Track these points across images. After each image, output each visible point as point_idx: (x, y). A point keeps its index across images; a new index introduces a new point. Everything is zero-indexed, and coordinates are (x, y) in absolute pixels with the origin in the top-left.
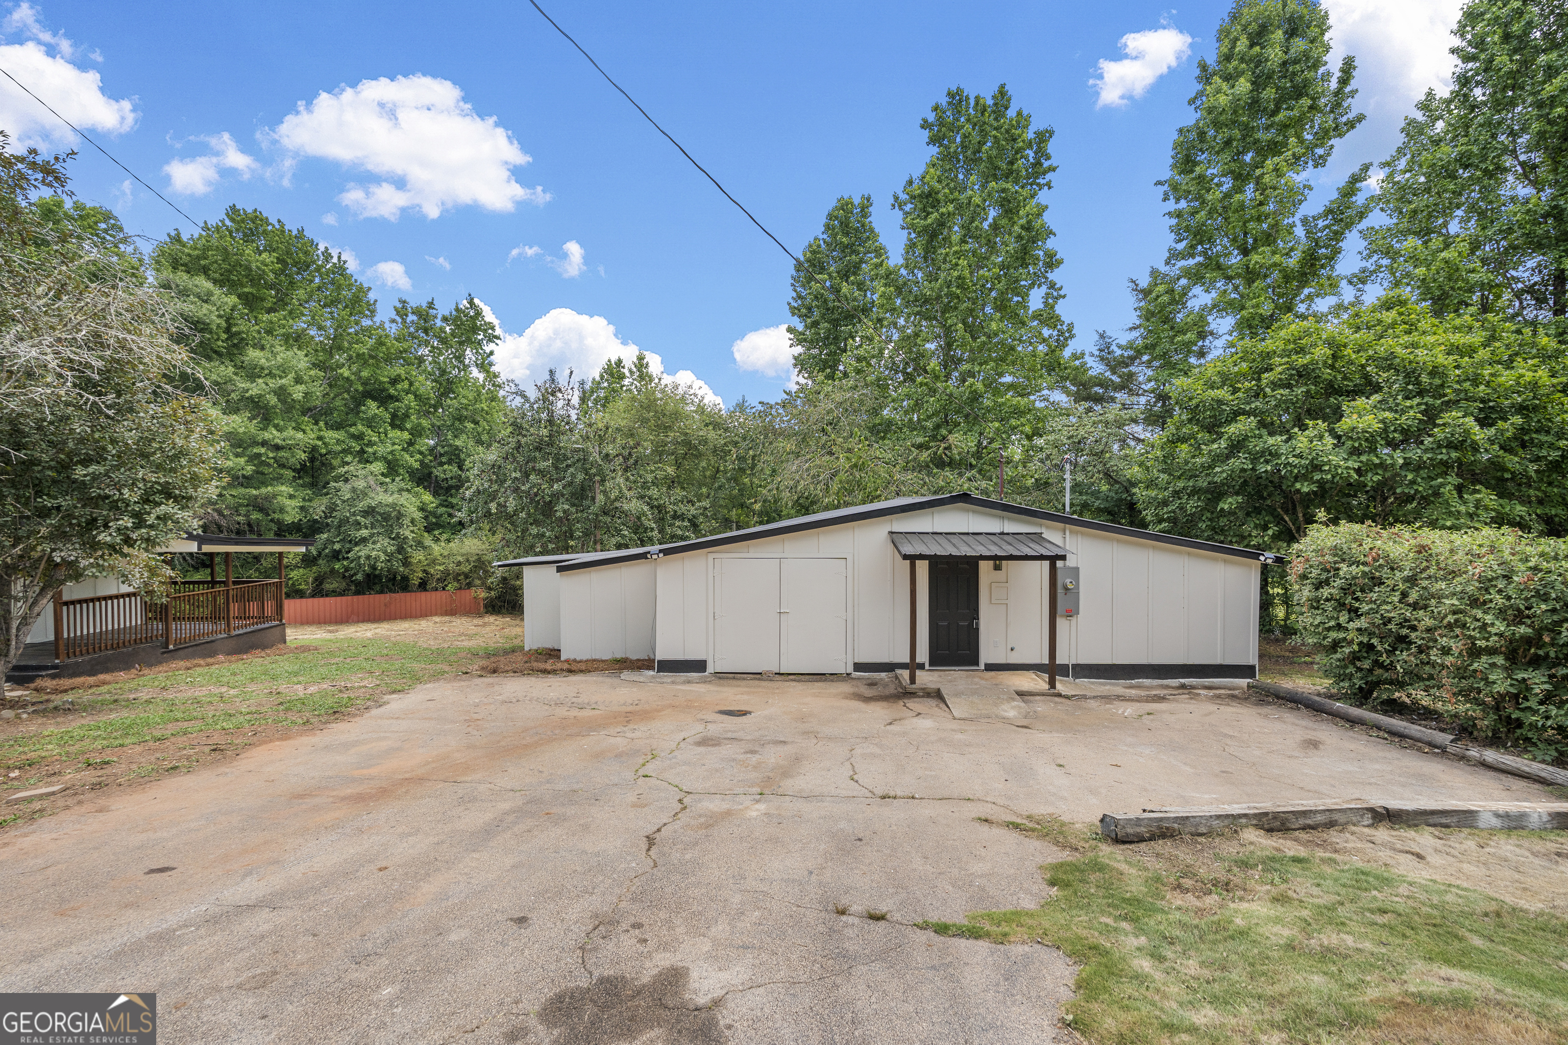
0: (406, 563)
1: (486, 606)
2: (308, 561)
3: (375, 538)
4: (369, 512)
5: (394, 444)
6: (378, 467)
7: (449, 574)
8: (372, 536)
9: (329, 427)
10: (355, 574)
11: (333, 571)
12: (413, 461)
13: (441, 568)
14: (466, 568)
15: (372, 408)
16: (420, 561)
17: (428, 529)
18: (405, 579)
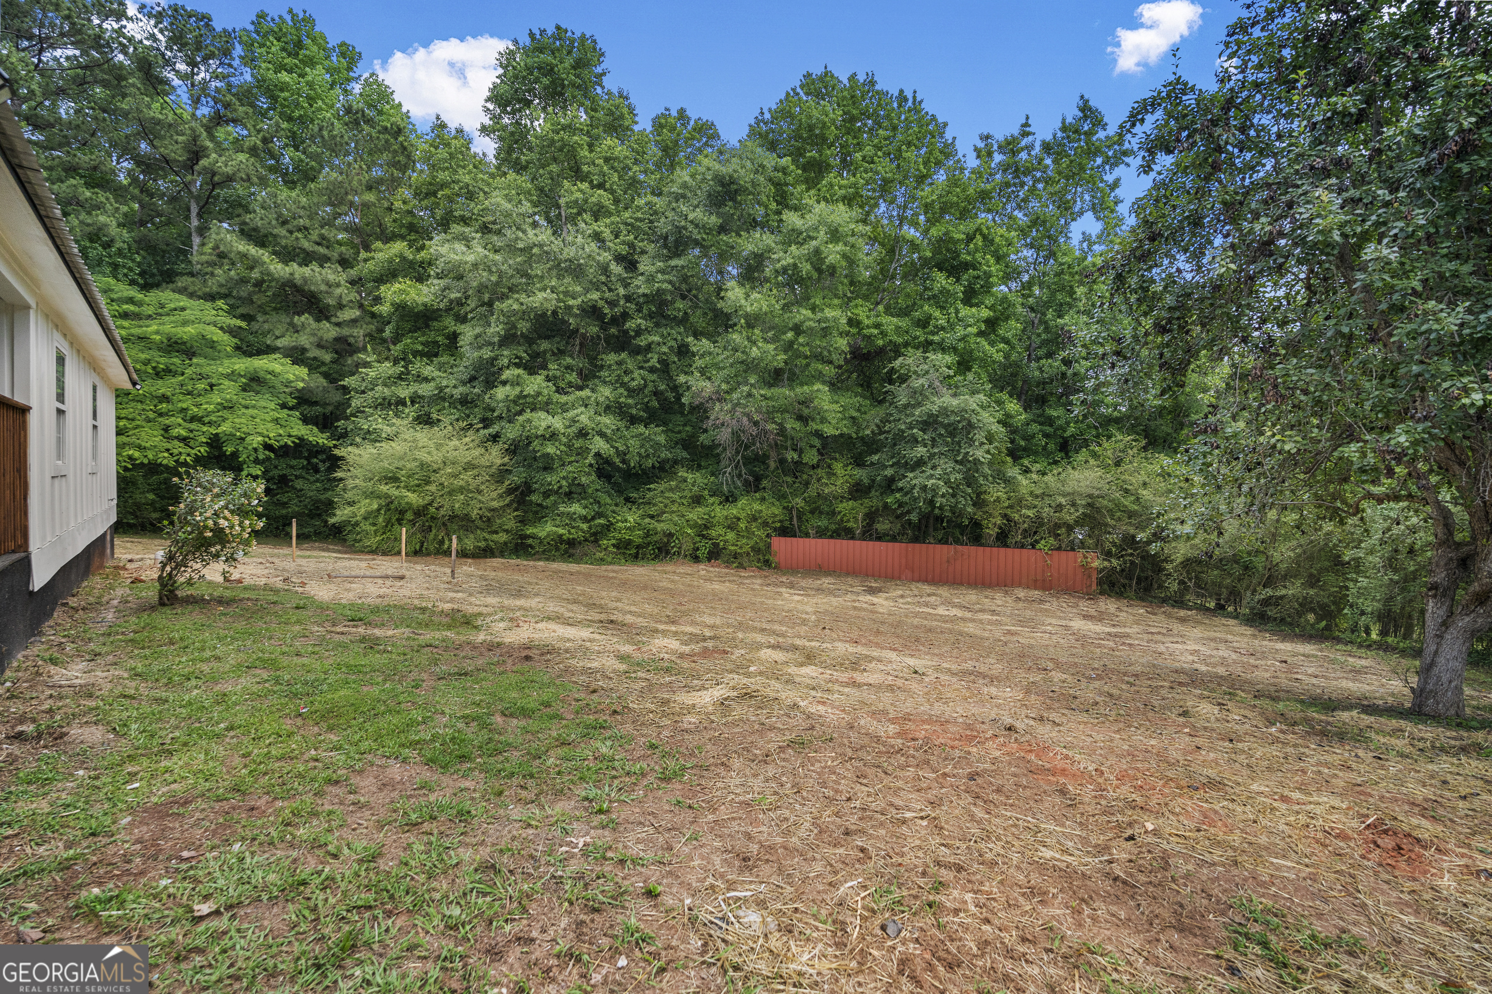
0: (979, 502)
1: (1100, 582)
2: (858, 491)
3: (935, 461)
4: (929, 423)
5: (966, 327)
6: (943, 360)
7: (1042, 524)
8: (932, 456)
9: (888, 311)
10: (909, 512)
11: (886, 506)
12: (995, 352)
13: (1030, 513)
14: (1069, 516)
15: (941, 280)
16: (998, 500)
17: (1015, 454)
18: (976, 525)
